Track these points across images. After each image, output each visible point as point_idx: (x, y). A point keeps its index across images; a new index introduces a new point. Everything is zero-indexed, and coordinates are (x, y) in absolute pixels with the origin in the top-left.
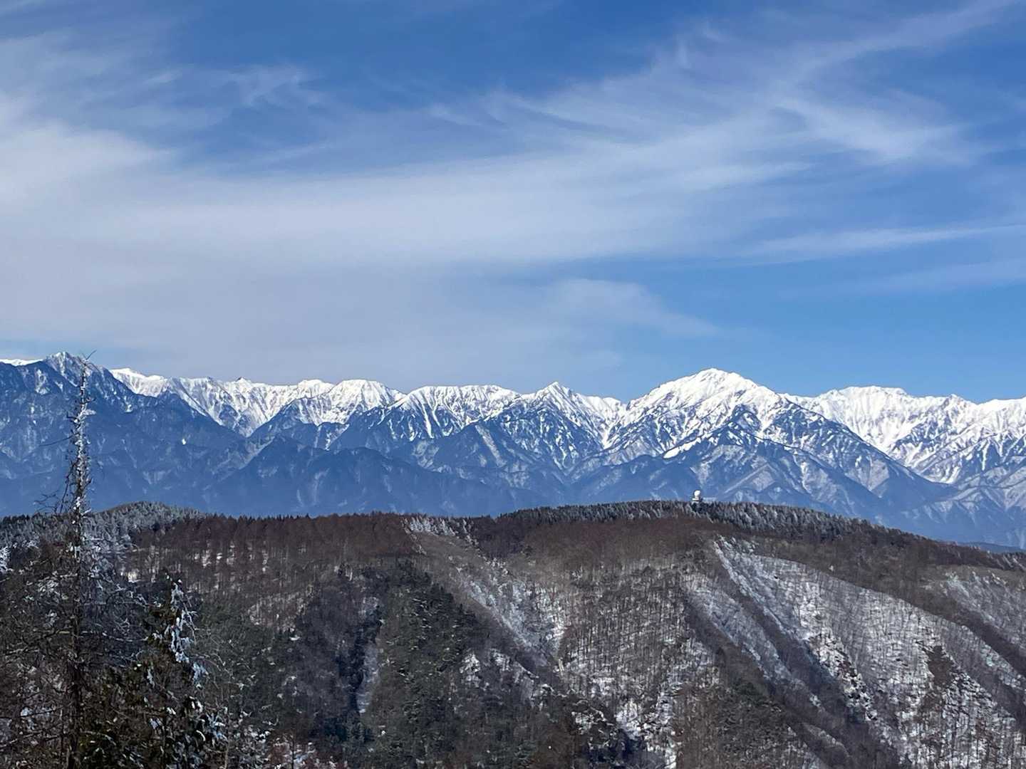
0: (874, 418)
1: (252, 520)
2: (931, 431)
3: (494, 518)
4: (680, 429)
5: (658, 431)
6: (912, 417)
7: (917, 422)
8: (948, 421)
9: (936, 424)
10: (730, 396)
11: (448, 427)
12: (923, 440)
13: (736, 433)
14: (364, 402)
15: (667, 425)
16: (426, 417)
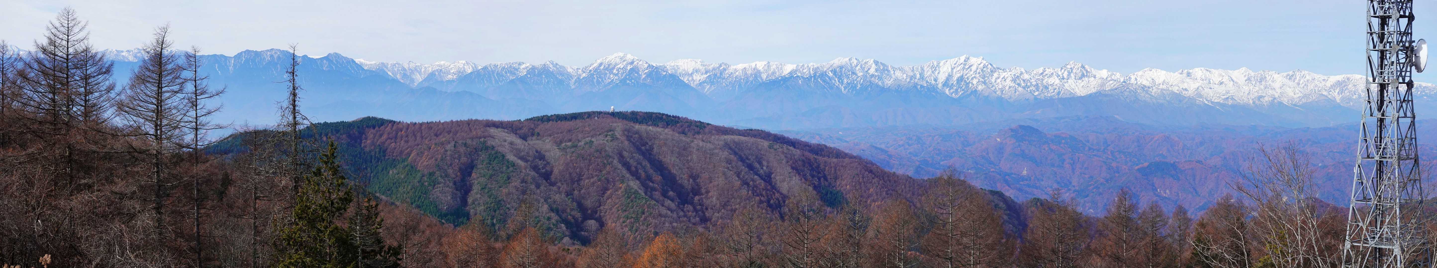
0: (690, 73)
1: (415, 123)
2: (714, 78)
3: (522, 120)
4: (605, 79)
5: (595, 80)
6: (706, 73)
7: (708, 74)
8: (721, 74)
9: (716, 75)
10: (628, 64)
11: (502, 81)
12: (711, 82)
13: (630, 80)
14: (465, 71)
15: (600, 78)
16: (492, 77)
